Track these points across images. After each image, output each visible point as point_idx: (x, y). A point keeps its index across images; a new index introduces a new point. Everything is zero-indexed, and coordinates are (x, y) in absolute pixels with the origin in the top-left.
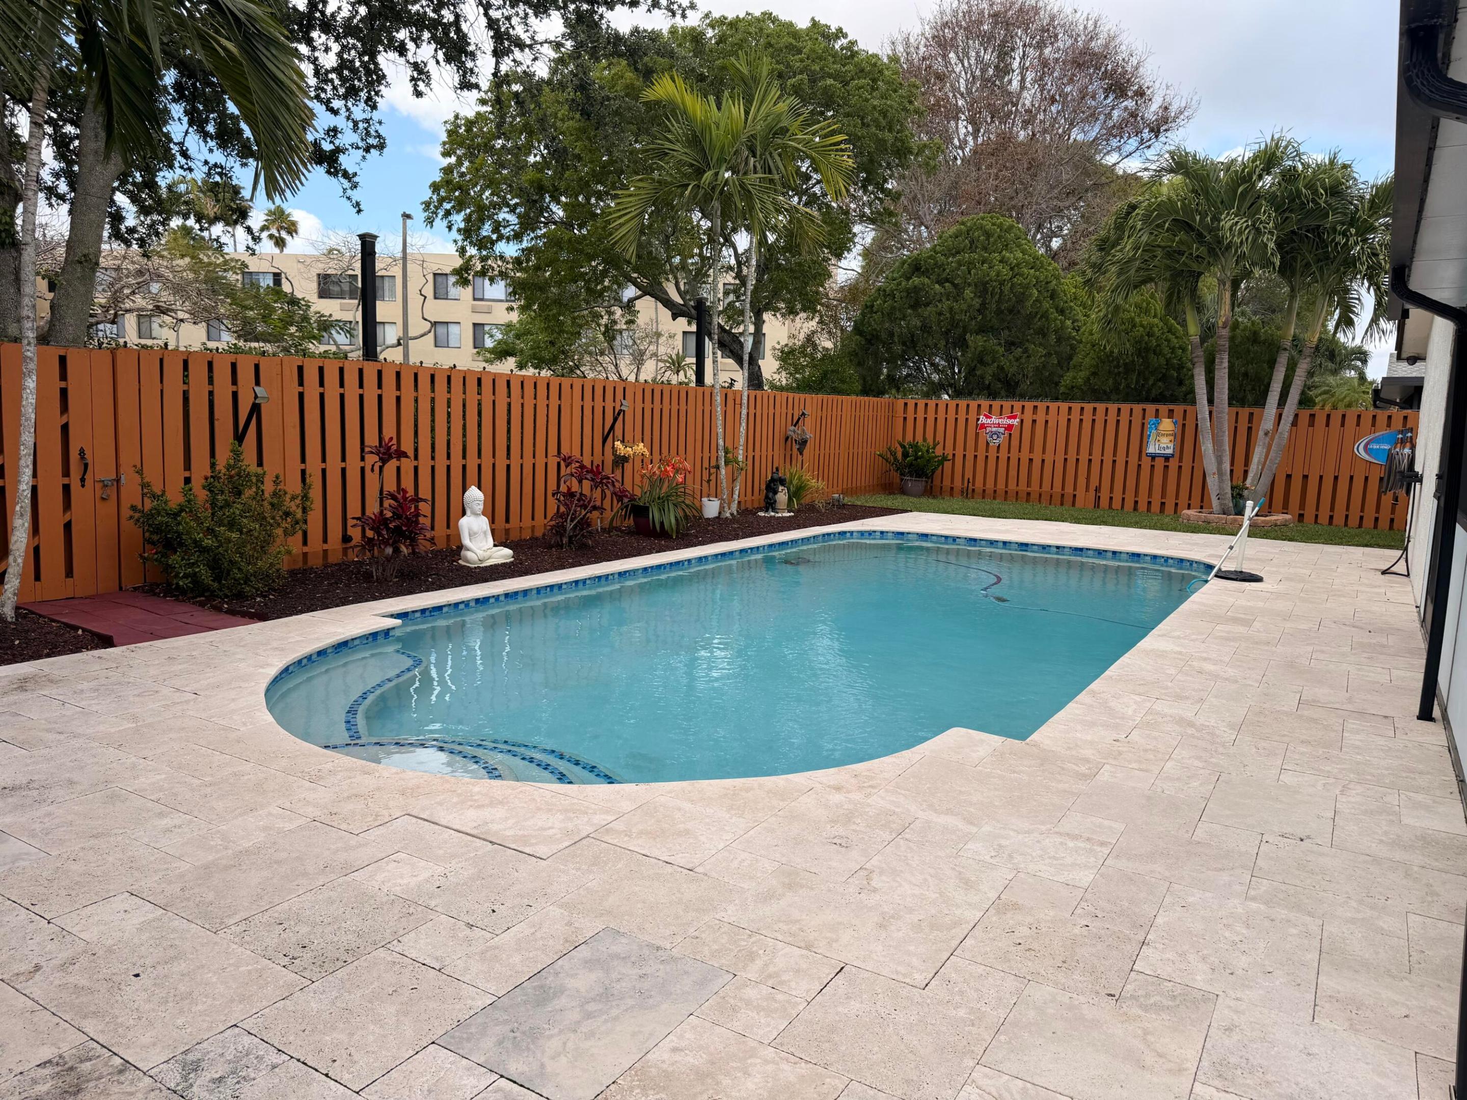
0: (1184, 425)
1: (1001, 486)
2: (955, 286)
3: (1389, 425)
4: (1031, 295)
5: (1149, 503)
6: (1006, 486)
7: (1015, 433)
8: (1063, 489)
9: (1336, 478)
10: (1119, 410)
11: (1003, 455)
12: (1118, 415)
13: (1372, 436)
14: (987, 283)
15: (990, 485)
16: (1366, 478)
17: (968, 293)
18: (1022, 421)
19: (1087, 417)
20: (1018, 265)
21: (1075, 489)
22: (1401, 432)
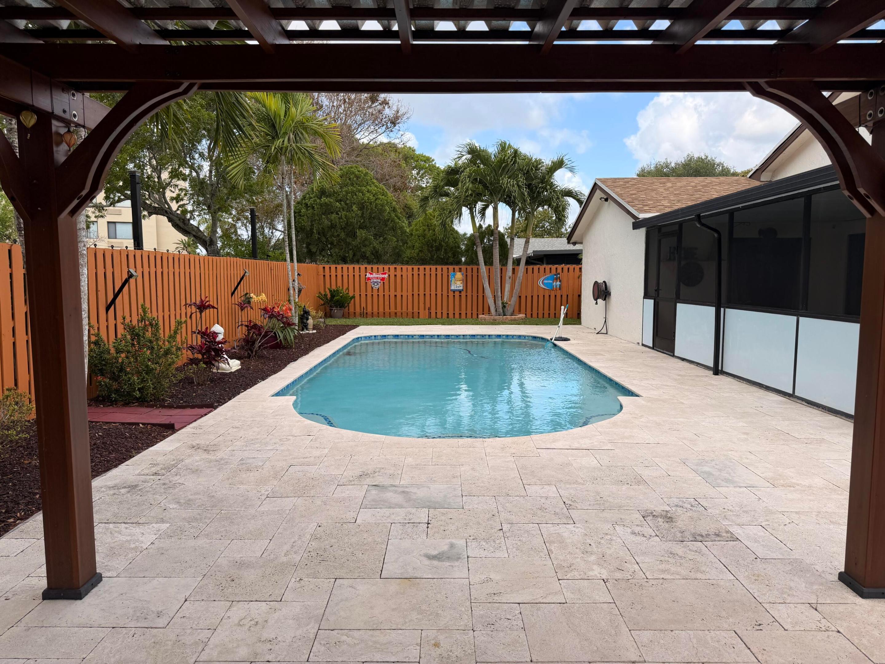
0: (466, 275)
1: (381, 310)
2: (346, 204)
3: (551, 272)
4: (386, 210)
5: (454, 314)
6: (384, 310)
7: (386, 282)
8: (413, 310)
9: (532, 296)
10: (436, 269)
11: (381, 294)
12: (436, 271)
13: (545, 277)
14: (363, 203)
15: (375, 310)
16: (544, 296)
17: (354, 208)
18: (389, 275)
19: (422, 273)
20: (376, 194)
21: (419, 310)
22: (555, 275)
